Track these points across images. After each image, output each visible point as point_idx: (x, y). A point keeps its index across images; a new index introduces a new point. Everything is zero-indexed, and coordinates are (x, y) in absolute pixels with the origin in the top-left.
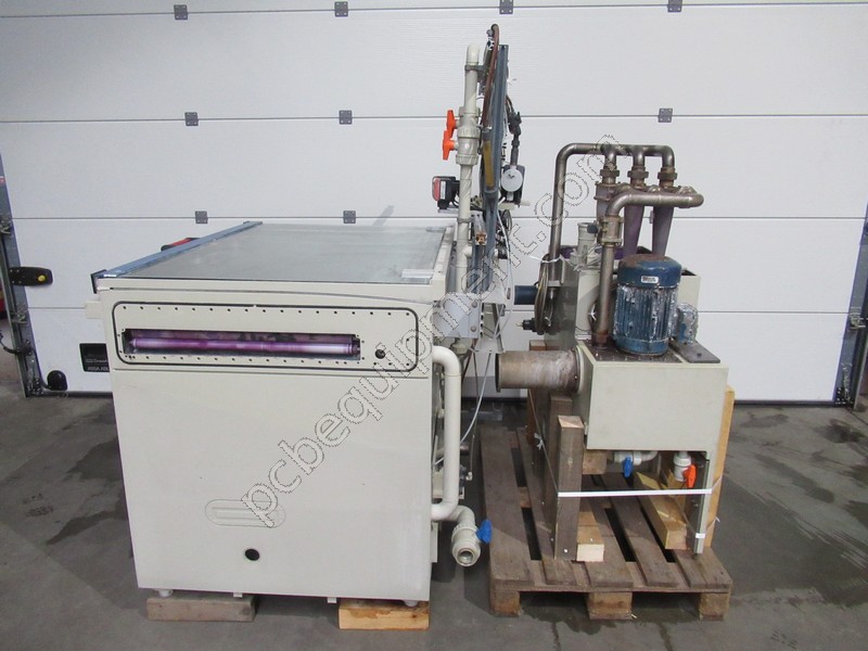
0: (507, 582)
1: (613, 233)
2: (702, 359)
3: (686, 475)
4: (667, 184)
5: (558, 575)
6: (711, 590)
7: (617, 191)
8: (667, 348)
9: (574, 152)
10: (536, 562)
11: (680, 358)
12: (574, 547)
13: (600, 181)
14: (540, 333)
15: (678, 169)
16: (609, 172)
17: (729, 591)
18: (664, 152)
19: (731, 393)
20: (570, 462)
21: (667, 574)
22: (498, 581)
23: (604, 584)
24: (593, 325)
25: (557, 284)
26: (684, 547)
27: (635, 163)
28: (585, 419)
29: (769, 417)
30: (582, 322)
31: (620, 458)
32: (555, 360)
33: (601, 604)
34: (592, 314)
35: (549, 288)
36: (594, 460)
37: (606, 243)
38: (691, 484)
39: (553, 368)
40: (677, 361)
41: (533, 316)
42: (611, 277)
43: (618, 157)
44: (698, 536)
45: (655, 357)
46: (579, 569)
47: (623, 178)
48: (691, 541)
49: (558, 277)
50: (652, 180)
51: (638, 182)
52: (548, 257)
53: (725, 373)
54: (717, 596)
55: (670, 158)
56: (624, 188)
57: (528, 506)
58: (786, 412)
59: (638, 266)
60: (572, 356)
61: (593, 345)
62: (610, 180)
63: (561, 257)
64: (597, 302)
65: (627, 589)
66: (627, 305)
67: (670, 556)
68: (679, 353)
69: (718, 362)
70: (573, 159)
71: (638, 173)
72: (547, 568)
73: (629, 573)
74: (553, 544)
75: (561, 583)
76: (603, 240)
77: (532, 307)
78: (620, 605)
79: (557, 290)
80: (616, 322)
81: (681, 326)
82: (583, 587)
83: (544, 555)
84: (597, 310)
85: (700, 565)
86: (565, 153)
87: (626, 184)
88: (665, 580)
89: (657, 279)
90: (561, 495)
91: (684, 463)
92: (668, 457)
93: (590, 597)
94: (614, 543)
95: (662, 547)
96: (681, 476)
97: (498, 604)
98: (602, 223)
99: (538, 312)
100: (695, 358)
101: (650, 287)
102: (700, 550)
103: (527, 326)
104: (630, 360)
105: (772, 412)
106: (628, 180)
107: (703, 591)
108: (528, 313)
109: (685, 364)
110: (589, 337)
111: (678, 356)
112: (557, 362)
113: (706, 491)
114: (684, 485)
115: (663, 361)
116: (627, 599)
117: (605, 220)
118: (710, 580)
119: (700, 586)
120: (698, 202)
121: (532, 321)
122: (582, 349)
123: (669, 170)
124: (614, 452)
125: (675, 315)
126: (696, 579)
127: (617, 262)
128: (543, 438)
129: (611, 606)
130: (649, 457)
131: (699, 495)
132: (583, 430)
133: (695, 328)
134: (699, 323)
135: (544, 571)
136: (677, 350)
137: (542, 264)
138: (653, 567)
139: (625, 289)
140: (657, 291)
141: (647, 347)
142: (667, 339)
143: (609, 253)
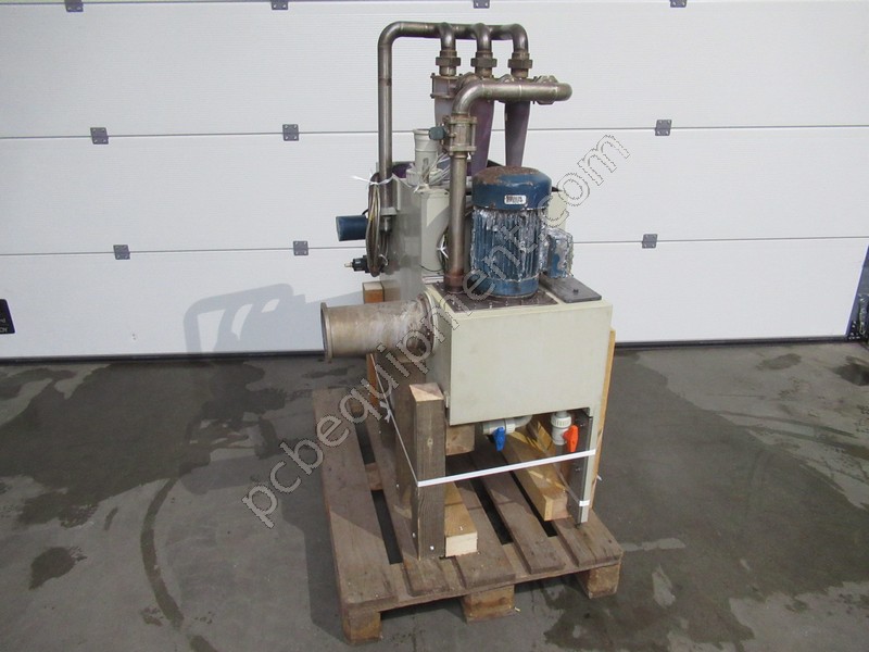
0: (362, 605)
1: (464, 138)
2: (579, 296)
3: (566, 436)
4: (521, 74)
5: (426, 582)
6: (601, 565)
7: (460, 85)
8: (537, 286)
9: (400, 33)
10: (396, 567)
11: (555, 299)
12: (441, 542)
13: (437, 74)
14: (374, 275)
15: (533, 54)
16: (448, 59)
17: (620, 561)
18: (514, 33)
19: (612, 333)
20: (430, 443)
21: (551, 555)
22: (351, 606)
23: (482, 583)
24: (445, 264)
25: (391, 211)
26: (565, 515)
27: (480, 47)
28: (443, 388)
29: (780, 357)
30: (429, 259)
31: (491, 430)
32: (399, 314)
33: (479, 605)
34: (442, 249)
35: (382, 218)
36: (459, 437)
37: (455, 153)
38: (573, 447)
39: (399, 324)
40: (552, 302)
41: (366, 254)
42: (464, 199)
43: (457, 41)
44: (582, 504)
45: (524, 299)
46: (449, 566)
47: (465, 68)
48: (573, 509)
49: (392, 202)
50: (501, 69)
51: (484, 72)
52: (377, 177)
53: (608, 311)
54: (607, 570)
55: (522, 40)
56: (468, 80)
57: (379, 488)
58: (797, 350)
59: (499, 182)
60: (421, 306)
61: (445, 288)
62: (448, 71)
63: (394, 177)
64: (448, 232)
65: (508, 583)
66: (487, 236)
67: (550, 528)
68: (551, 291)
69: (599, 298)
70: (399, 42)
71: (483, 61)
72: (412, 574)
73: (507, 561)
74: (415, 541)
75: (430, 591)
76: (451, 148)
77: (363, 243)
78: (501, 602)
79: (392, 218)
80: (473, 258)
81: (553, 258)
82: (457, 590)
83: (406, 556)
84: (449, 243)
85: (585, 535)
86: (388, 34)
87: (469, 74)
88: (550, 563)
89: (524, 198)
90: (421, 484)
91: (564, 423)
92: (545, 420)
93: (466, 599)
94: (486, 523)
95: (540, 518)
96: (561, 439)
97: (353, 632)
98: (449, 126)
99: (370, 247)
100: (571, 296)
101: (516, 209)
102: (584, 519)
103: (358, 265)
104: (495, 306)
105: (782, 351)
106: (473, 70)
107: (593, 567)
108: (359, 248)
109: (561, 305)
110: (441, 280)
111: (549, 294)
112: (403, 317)
113: (591, 453)
114: (566, 450)
115: (535, 303)
116: (508, 592)
117: (452, 121)
118: (599, 554)
119: (589, 563)
120: (564, 95)
121: (363, 260)
122: (433, 295)
123: (522, 56)
124: (481, 424)
125: (546, 244)
126: (584, 555)
127: (469, 178)
128: (391, 408)
129: (492, 605)
130: (523, 423)
131: (583, 458)
132: (443, 402)
133: (569, 258)
134: (574, 252)
135: (408, 578)
136: (548, 287)
137: (371, 187)
138: (535, 549)
139: (484, 214)
140: (524, 214)
141: (516, 288)
142: (537, 276)
143: (460, 167)
